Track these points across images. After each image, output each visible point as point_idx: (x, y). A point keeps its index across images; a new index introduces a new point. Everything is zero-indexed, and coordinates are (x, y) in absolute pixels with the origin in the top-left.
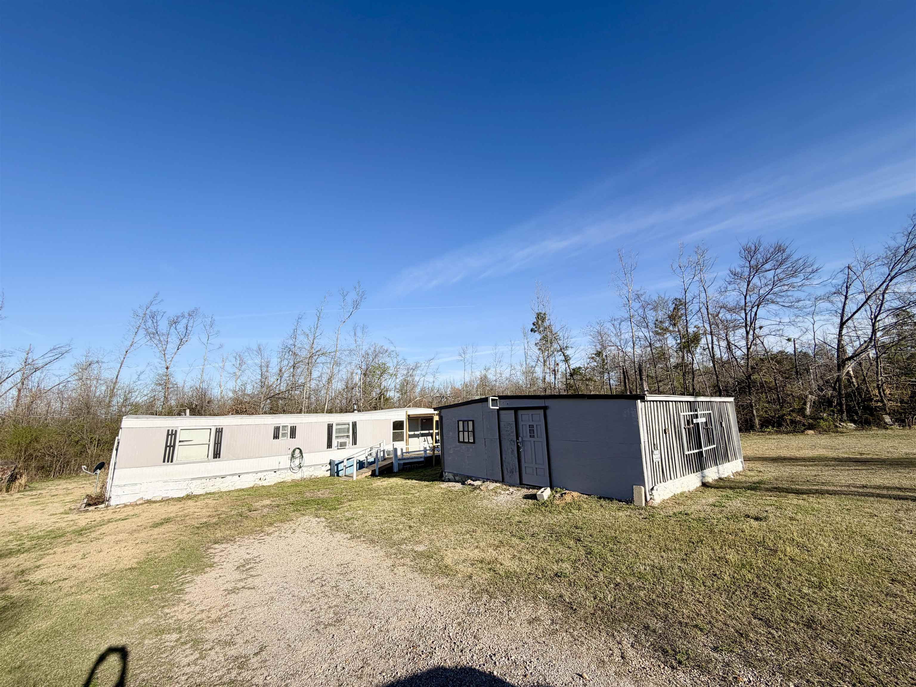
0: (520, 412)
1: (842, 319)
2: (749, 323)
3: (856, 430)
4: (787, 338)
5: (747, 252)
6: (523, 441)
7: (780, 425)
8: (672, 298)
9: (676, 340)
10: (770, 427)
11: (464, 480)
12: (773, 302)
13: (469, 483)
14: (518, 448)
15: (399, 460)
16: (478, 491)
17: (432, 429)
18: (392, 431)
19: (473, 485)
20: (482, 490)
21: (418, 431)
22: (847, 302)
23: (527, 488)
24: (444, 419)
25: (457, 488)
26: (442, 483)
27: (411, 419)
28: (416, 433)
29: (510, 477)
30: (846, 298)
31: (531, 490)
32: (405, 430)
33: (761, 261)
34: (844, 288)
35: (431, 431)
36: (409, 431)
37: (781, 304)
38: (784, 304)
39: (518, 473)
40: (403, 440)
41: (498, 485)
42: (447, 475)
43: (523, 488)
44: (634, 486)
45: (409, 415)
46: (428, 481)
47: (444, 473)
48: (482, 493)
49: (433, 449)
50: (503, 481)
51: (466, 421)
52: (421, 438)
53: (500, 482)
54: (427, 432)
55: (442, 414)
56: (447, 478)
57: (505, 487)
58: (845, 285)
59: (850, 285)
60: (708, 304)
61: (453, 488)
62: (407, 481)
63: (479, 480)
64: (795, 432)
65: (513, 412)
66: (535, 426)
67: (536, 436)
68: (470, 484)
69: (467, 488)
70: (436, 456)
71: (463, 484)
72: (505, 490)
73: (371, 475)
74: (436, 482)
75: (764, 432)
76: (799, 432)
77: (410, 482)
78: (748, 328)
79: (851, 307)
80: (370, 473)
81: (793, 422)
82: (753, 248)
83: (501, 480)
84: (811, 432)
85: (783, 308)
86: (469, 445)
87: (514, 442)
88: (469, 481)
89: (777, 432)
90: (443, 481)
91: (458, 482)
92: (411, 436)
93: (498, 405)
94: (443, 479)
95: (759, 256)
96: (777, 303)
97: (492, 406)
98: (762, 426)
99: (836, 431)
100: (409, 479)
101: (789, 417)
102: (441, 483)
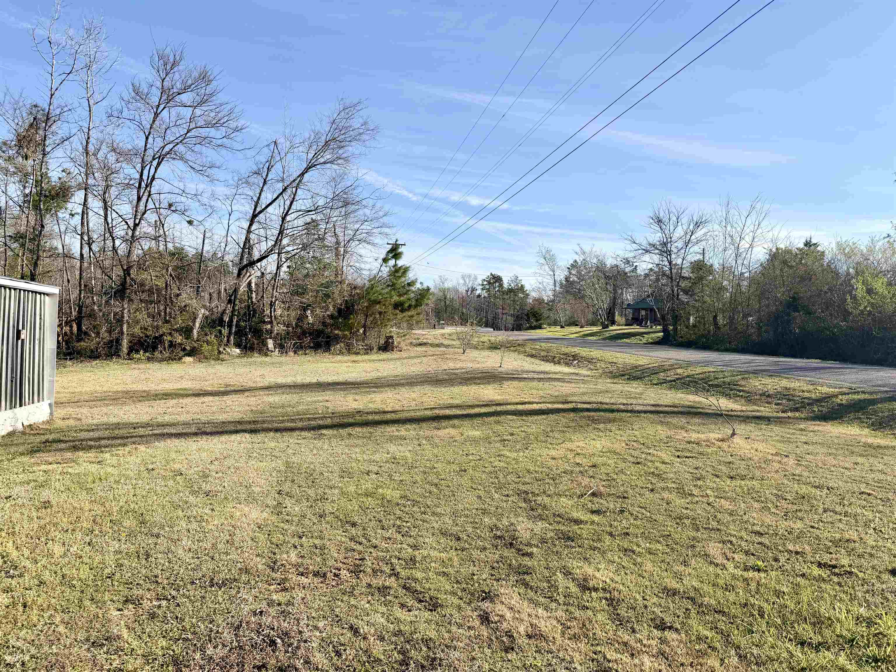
1: (255, 209)
2: (143, 185)
3: (239, 356)
4: (188, 219)
5: (161, 61)
7: (154, 348)
8: (29, 102)
9: (25, 187)
10: (141, 352)
12: (181, 158)
22: (265, 189)
30: (265, 182)
33: (179, 85)
34: (266, 169)
37: (191, 164)
38: (194, 166)
58: (267, 164)
59: (272, 166)
60: (91, 133)
64: (171, 359)
75: (131, 359)
76: (175, 359)
78: (142, 191)
79: (267, 197)
81: (172, 345)
82: (172, 60)
84: (188, 359)
85: (192, 171)
89: (149, 359)
95: (177, 76)
96: (186, 161)
98: (131, 350)
99: (218, 357)
101: (169, 338)
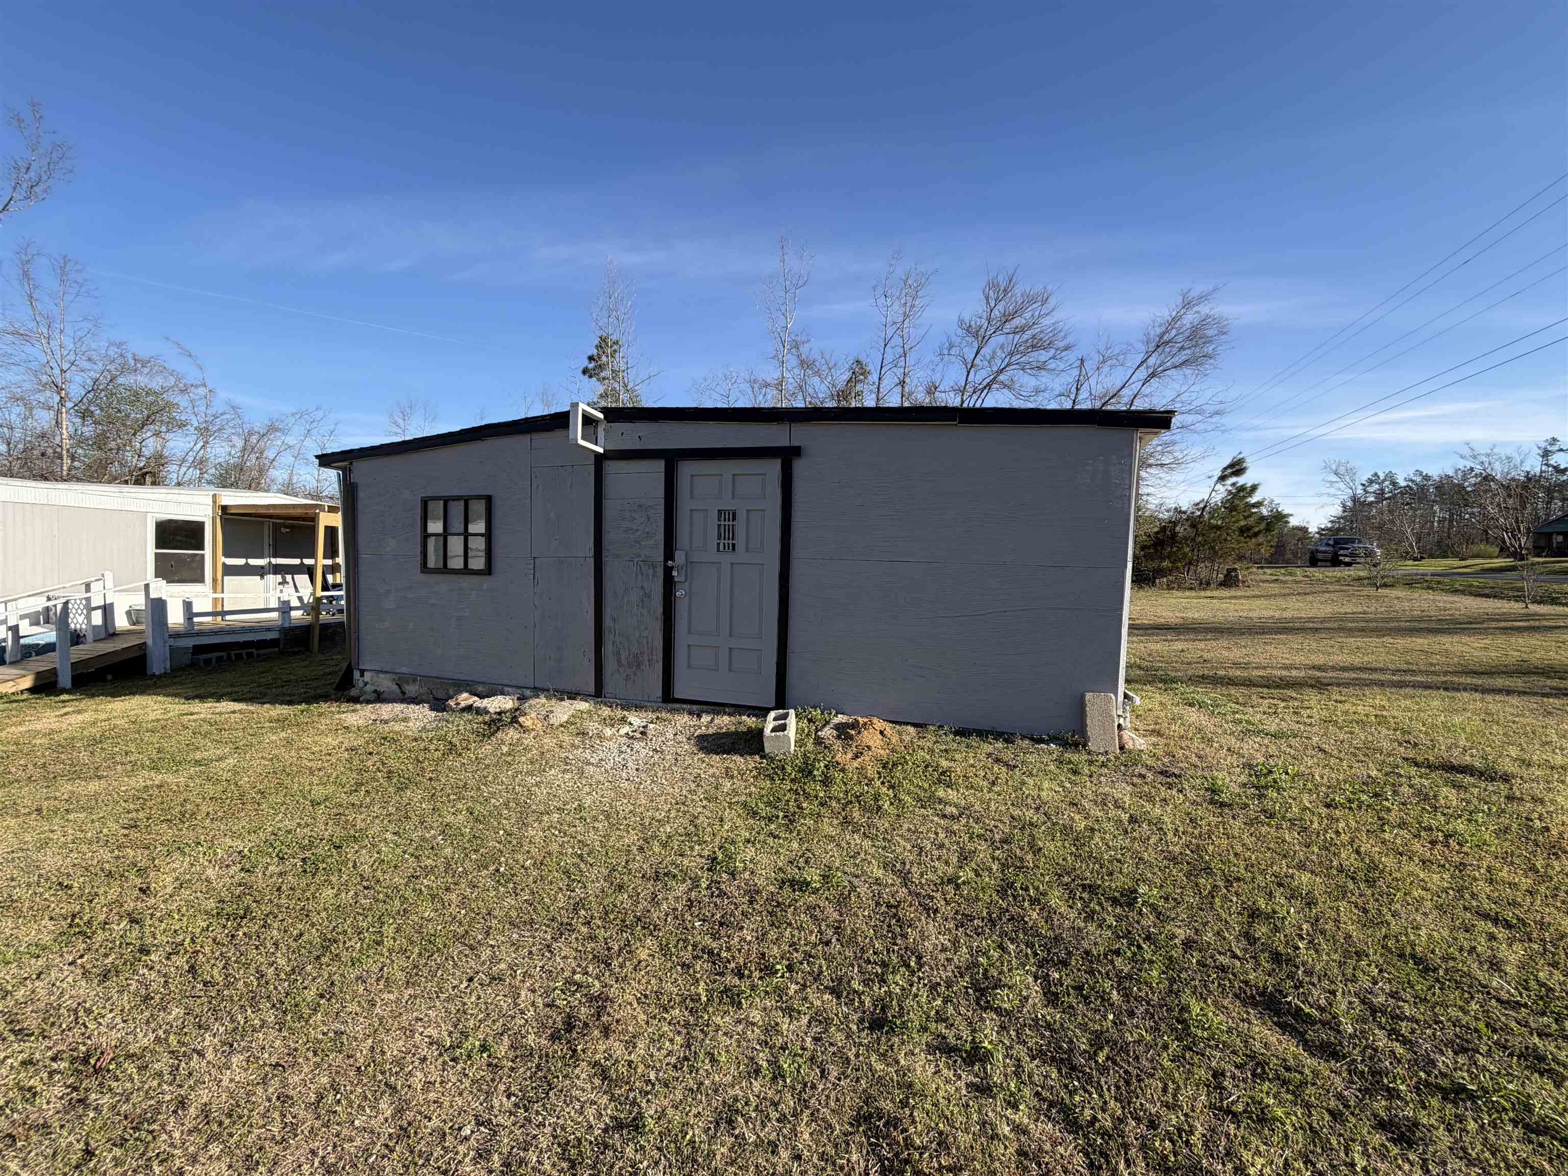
0: (687, 470)
6: (689, 562)
11: (441, 694)
13: (463, 704)
14: (669, 584)
15: (177, 635)
16: (511, 734)
17: (313, 555)
18: (151, 549)
19: (479, 711)
20: (525, 730)
21: (261, 556)
23: (691, 713)
24: (361, 494)
25: (414, 726)
26: (351, 706)
27: (228, 516)
28: (253, 562)
29: (628, 678)
31: (706, 718)
32: (208, 552)
35: (308, 562)
36: (227, 554)
39: (659, 667)
40: (201, 580)
41: (583, 706)
42: (367, 680)
43: (678, 711)
44: (1088, 696)
45: (224, 508)
46: (290, 703)
47: (357, 674)
48: (528, 740)
49: (315, 607)
50: (598, 693)
51: (458, 498)
52: (271, 578)
53: (585, 697)
54: (297, 561)
55: (355, 477)
56: (369, 688)
57: (606, 712)
61: (397, 727)
62: (197, 707)
63: (502, 693)
65: (659, 466)
66: (741, 516)
67: (740, 547)
68: (469, 708)
69: (461, 725)
70: (325, 627)
71: (439, 705)
72: (610, 722)
73: (32, 690)
74: (324, 706)
77: (203, 709)
80: (27, 682)
83: (591, 689)
86: (467, 582)
87: (654, 567)
88: (465, 699)
90: (356, 700)
91: (416, 701)
92: (229, 571)
93: (601, 439)
94: (354, 692)
97: (583, 438)
100: (202, 698)
102: (344, 706)
